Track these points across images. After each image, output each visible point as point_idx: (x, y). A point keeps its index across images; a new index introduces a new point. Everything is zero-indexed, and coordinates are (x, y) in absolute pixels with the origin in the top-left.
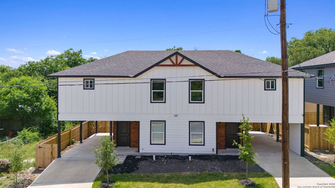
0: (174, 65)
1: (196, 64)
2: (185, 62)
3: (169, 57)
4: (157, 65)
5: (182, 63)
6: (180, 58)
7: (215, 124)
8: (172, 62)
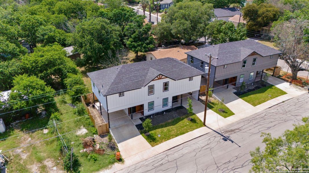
0: (159, 79)
1: (167, 77)
2: (163, 77)
3: (157, 77)
4: (153, 80)
5: (162, 78)
6: (161, 76)
7: (172, 97)
8: (158, 78)
